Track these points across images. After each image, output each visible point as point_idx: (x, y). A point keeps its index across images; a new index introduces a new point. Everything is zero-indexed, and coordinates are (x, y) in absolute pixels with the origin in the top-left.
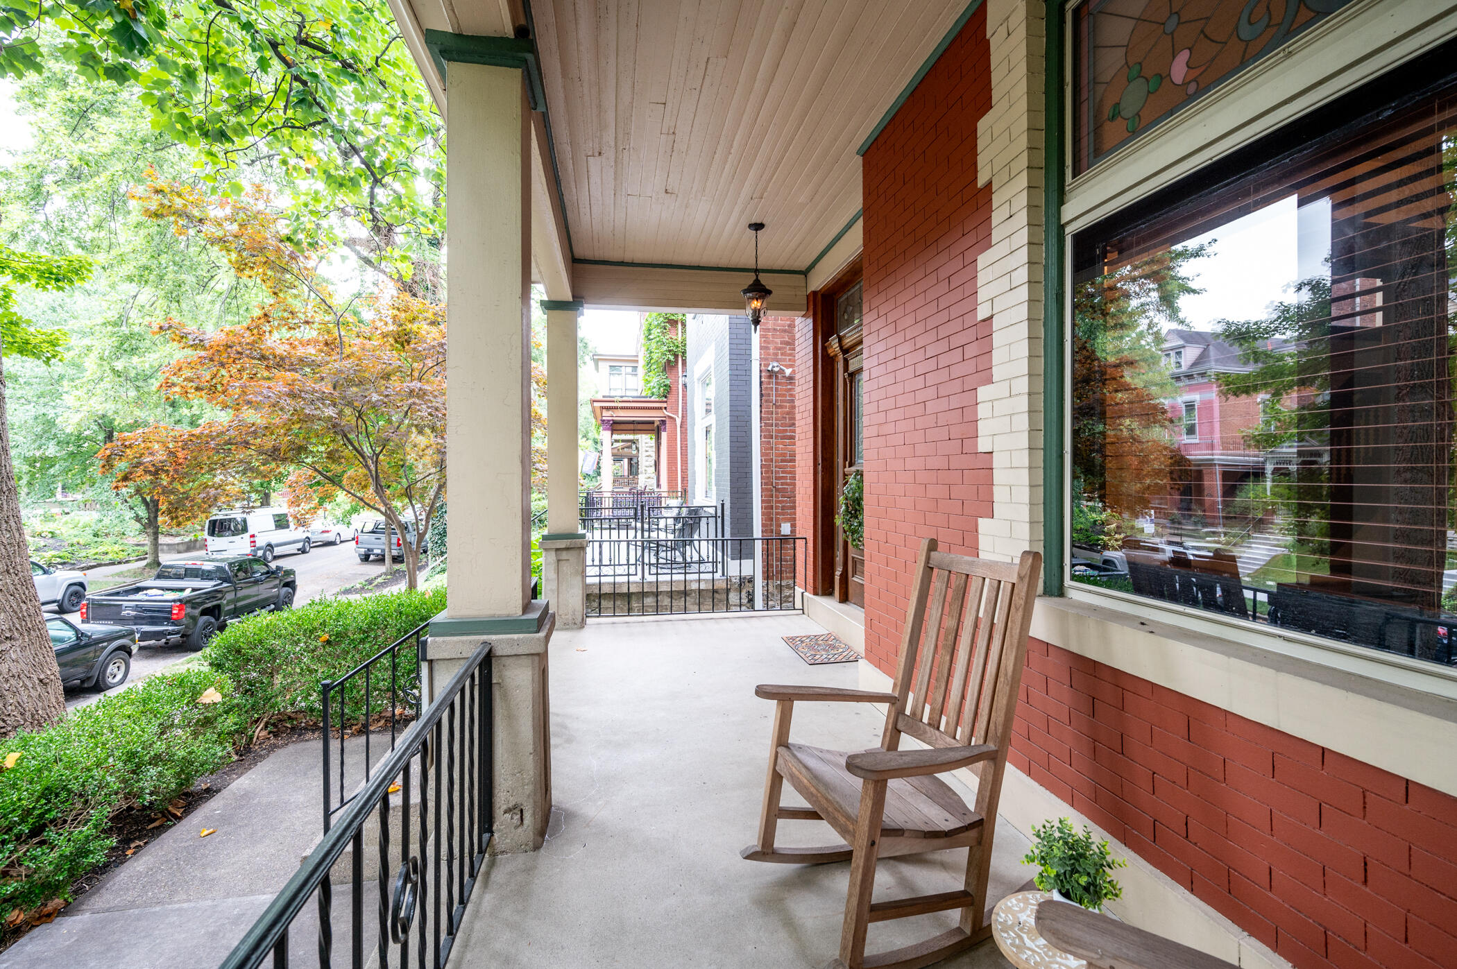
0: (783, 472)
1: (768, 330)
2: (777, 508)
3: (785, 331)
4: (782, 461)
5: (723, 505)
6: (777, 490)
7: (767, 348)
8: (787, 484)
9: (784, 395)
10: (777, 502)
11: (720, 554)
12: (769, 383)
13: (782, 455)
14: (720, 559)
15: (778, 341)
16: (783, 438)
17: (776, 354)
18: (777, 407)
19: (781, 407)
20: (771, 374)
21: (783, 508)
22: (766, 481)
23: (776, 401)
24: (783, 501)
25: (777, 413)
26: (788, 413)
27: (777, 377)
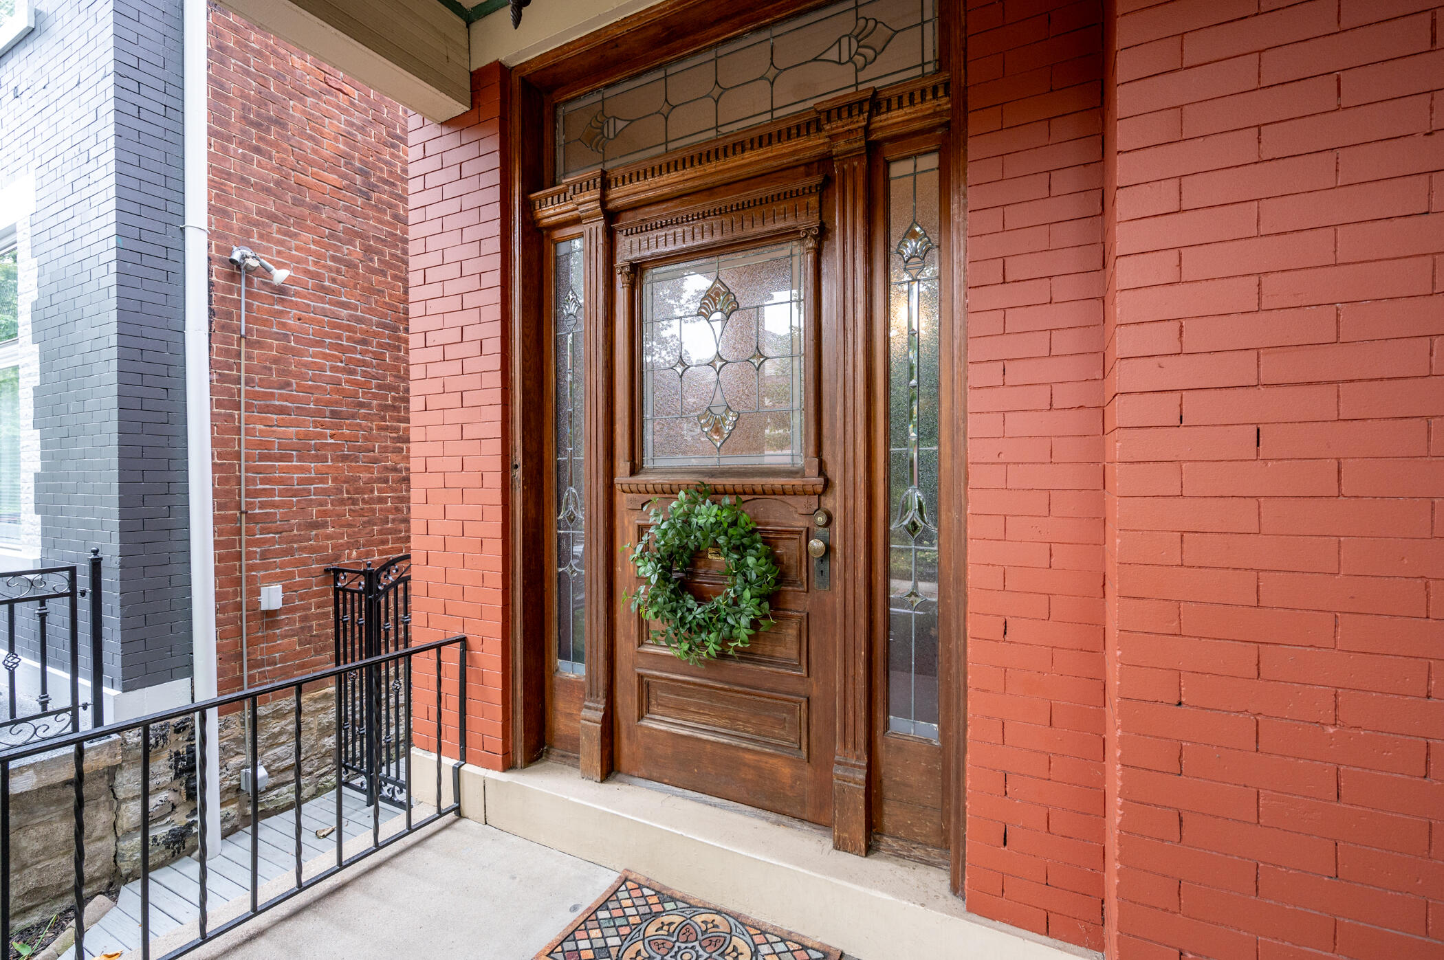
0: (263, 481)
1: (229, 176)
2: (250, 556)
3: (268, 191)
4: (262, 458)
5: (96, 565)
6: (251, 519)
7: (225, 214)
8: (273, 505)
9: (265, 322)
10: (249, 543)
11: (85, 683)
12: (230, 290)
13: (261, 445)
14: (85, 696)
15: (253, 206)
16: (262, 410)
17: (249, 234)
18: (249, 344)
19: (259, 345)
20: (236, 270)
21: (264, 556)
22: (224, 499)
23: (248, 331)
24: (264, 541)
25: (249, 357)
26: (276, 361)
27: (249, 283)
